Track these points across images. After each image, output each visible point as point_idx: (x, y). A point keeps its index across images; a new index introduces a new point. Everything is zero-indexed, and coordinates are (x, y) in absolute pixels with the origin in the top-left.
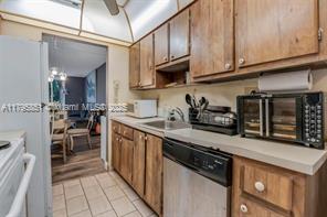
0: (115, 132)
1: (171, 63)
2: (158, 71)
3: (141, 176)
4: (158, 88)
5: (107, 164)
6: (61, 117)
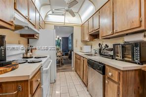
0: (76, 57)
1: (94, 32)
2: (90, 35)
3: (82, 73)
4: (90, 41)
5: (73, 69)
6: (60, 52)
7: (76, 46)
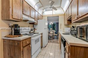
7: (61, 28)
